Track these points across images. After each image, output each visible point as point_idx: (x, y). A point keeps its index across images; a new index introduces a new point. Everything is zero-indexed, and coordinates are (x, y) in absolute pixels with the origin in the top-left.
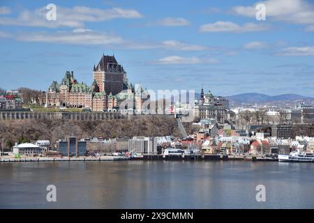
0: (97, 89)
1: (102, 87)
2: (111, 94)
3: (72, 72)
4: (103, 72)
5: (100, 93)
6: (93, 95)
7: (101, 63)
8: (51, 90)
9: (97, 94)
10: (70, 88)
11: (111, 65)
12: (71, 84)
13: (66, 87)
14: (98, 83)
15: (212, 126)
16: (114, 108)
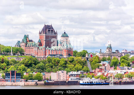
0: (41, 44)
1: (44, 43)
2: (48, 47)
3: (28, 35)
4: (44, 35)
5: (42, 47)
6: (38, 48)
7: (43, 30)
8: (16, 46)
9: (40, 47)
10: (26, 44)
11: (49, 30)
12: (27, 42)
13: (24, 44)
14: (41, 41)
15: (107, 65)
16: (49, 55)
